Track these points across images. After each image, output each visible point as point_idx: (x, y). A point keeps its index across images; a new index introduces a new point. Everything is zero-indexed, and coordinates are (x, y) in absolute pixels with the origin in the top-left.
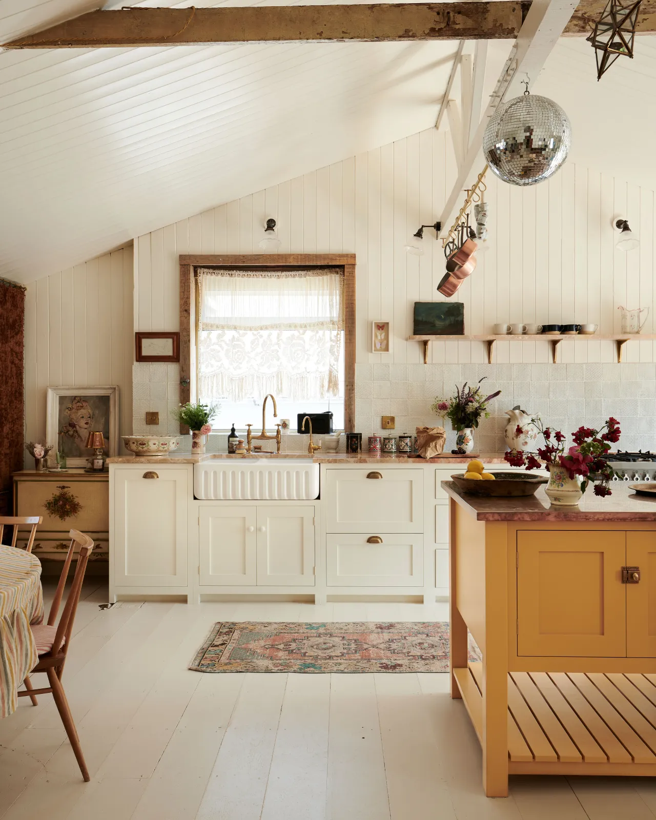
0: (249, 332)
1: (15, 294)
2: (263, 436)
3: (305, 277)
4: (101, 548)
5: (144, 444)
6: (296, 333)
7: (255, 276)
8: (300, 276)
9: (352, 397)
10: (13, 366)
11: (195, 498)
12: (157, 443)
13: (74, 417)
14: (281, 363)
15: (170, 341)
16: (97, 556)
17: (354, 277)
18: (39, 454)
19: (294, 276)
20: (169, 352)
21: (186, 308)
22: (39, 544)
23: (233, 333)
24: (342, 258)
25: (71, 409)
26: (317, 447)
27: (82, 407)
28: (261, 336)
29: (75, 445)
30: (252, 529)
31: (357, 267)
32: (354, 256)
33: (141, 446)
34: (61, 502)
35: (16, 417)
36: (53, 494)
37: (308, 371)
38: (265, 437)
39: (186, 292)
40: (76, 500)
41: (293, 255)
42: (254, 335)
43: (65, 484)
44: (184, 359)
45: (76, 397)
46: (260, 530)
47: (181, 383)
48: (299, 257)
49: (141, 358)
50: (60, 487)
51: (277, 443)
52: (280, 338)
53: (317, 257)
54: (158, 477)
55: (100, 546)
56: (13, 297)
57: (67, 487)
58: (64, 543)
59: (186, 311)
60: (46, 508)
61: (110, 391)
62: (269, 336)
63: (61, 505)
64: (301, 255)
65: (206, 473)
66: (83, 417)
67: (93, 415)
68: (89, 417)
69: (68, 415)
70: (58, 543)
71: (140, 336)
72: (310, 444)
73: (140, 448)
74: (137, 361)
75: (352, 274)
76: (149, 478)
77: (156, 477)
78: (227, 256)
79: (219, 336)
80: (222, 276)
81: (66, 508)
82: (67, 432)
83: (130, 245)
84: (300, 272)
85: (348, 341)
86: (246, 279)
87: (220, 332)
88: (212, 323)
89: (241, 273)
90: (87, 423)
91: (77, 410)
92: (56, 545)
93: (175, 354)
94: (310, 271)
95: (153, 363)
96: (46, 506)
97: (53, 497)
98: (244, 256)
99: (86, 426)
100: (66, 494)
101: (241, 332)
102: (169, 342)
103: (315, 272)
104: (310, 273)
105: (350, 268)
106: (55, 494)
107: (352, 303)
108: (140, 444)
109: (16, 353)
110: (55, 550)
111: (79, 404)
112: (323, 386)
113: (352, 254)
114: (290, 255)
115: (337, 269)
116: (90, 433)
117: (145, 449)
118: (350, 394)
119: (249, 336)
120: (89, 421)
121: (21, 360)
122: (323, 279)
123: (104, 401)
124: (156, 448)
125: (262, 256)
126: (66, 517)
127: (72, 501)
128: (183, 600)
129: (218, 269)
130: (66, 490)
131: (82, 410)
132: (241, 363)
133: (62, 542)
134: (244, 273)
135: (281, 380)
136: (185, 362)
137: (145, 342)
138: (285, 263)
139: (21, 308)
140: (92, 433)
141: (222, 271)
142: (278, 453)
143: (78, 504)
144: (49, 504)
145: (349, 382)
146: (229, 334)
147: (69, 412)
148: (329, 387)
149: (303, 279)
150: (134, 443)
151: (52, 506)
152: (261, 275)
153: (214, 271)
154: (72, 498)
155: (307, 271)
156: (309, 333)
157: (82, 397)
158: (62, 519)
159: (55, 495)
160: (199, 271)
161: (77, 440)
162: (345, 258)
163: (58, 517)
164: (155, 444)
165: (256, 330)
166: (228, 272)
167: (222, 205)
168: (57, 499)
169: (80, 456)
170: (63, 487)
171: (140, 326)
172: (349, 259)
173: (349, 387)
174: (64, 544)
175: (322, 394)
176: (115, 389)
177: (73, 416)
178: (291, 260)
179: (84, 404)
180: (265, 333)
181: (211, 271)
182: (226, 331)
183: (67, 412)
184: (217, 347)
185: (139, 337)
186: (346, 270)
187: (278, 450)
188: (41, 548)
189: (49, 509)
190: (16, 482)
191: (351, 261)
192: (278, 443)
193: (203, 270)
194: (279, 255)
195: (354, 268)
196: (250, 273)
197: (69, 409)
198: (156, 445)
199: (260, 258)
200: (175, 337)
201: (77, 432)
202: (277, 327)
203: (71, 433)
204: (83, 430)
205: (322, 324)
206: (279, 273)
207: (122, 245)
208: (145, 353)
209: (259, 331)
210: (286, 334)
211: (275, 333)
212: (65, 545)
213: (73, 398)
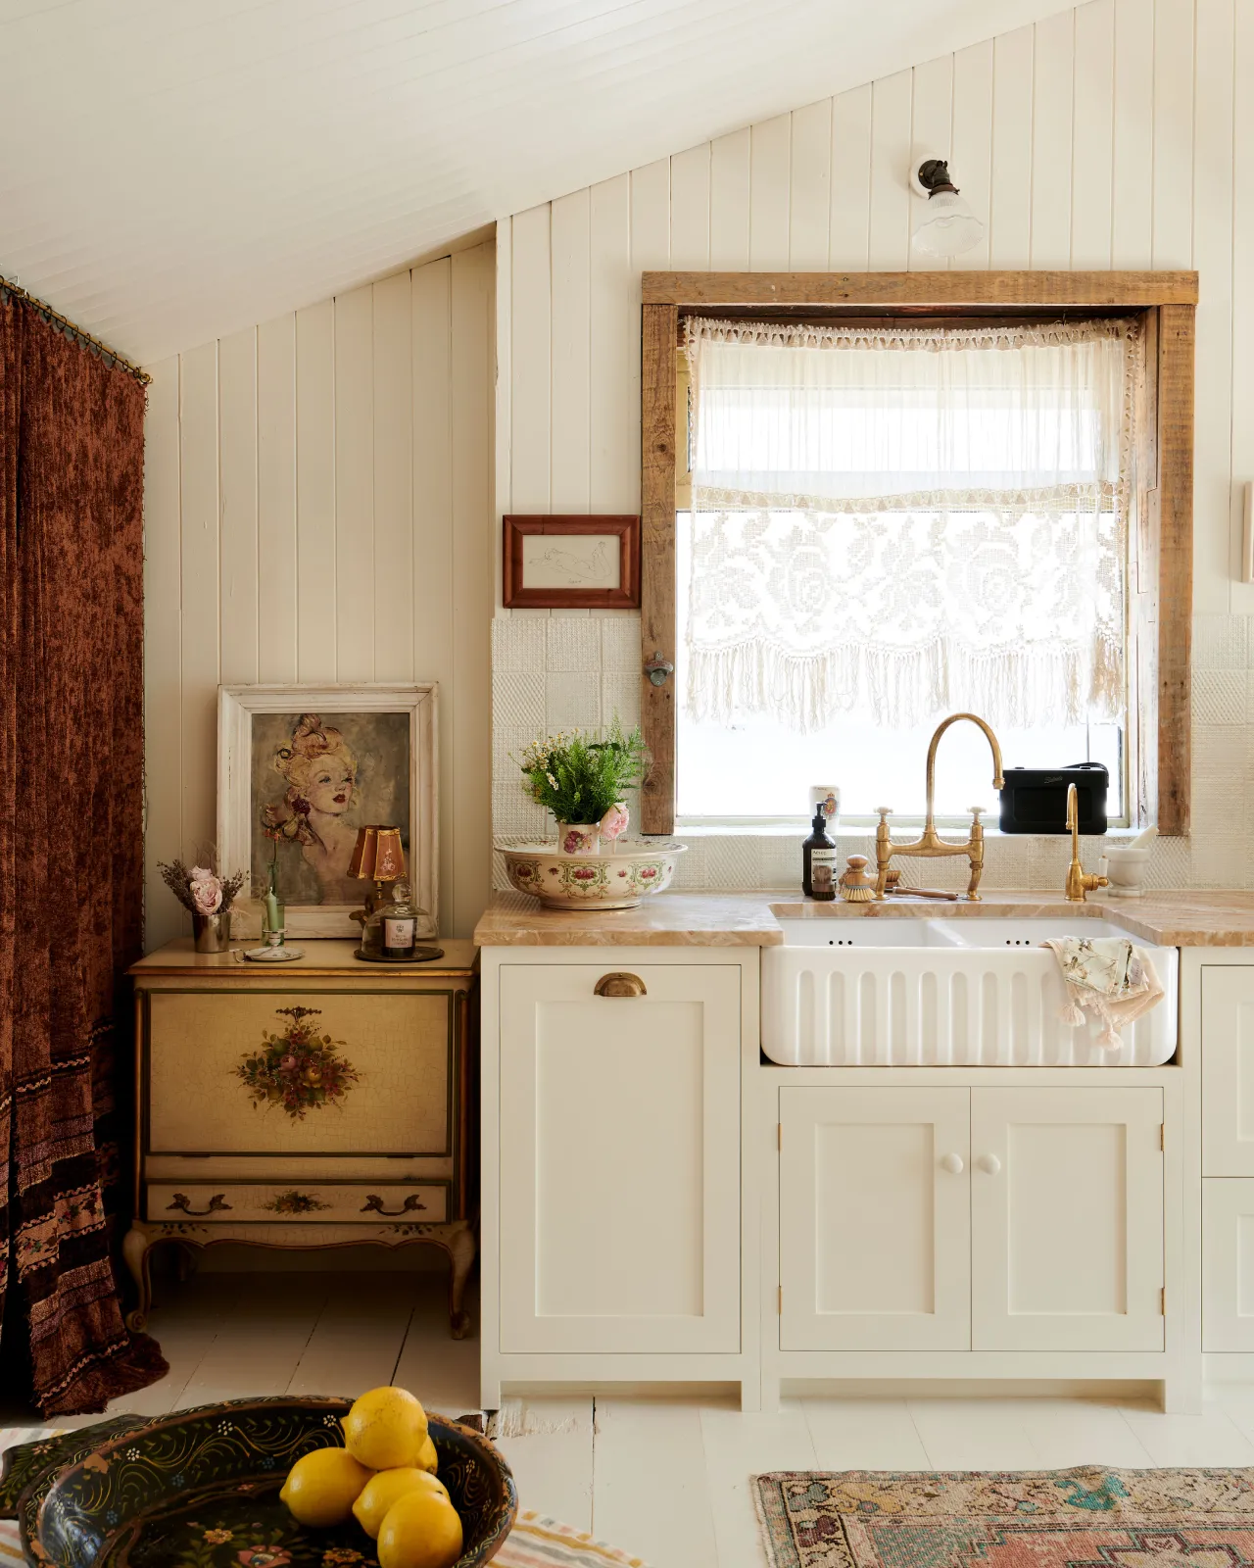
0: (841, 516)
1: (125, 392)
2: (927, 846)
3: (1019, 347)
4: (420, 1207)
5: (592, 875)
6: (988, 518)
7: (862, 342)
8: (1003, 344)
9: (1180, 720)
10: (122, 620)
11: (765, 1060)
12: (629, 872)
13: (300, 779)
14: (944, 613)
15: (611, 542)
16: (406, 1233)
17: (1190, 344)
18: (208, 900)
19: (985, 344)
20: (606, 576)
21: (665, 440)
22: (221, 1197)
23: (797, 518)
24: (1155, 285)
25: (288, 755)
26: (1096, 880)
27: (324, 747)
28: (881, 530)
29: (304, 867)
30: (960, 1164)
31: (1198, 311)
32: (1192, 280)
33: (579, 881)
34: (291, 1060)
35: (129, 781)
36: (265, 1034)
37: (1027, 637)
38: (934, 849)
39: (663, 393)
40: (340, 1054)
41: (1001, 273)
42: (860, 525)
43: (305, 1001)
44: (657, 602)
45: (303, 716)
46: (986, 1167)
47: (647, 673)
48: (1021, 281)
49: (518, 597)
50: (287, 1012)
51: (971, 866)
52: (940, 536)
53: (1077, 279)
54: (644, 992)
55: (418, 1202)
56: (120, 402)
57: (310, 1012)
58: (303, 1191)
59: (662, 448)
60: (243, 1080)
61: (413, 699)
62: (908, 525)
63: (290, 1071)
64: (1026, 274)
65: (807, 977)
66: (327, 779)
67: (360, 772)
68: (348, 780)
69: (279, 772)
70: (283, 1191)
71: (517, 528)
72: (1073, 871)
73: (576, 889)
74: (506, 605)
75: (1185, 337)
76: (617, 995)
77: (638, 992)
78: (793, 275)
79: (753, 530)
80: (763, 343)
81: (306, 1079)
82: (279, 825)
83: (485, 241)
84: (1003, 332)
85: (1171, 544)
86: (834, 351)
87: (754, 515)
88: (729, 488)
89: (821, 332)
90: (339, 799)
91: (310, 757)
92: (275, 1200)
93: (628, 584)
94: (1033, 326)
95: (555, 611)
96: (243, 1074)
97: (264, 1044)
98: (846, 277)
99: (337, 807)
100: (308, 1033)
101: (821, 516)
102: (607, 547)
103: (1051, 329)
104: (1034, 333)
105: (1178, 316)
106: (269, 1034)
107: (1183, 427)
108: (578, 875)
109: (129, 580)
110: (273, 1215)
111: (318, 740)
112: (1073, 684)
113: (1188, 273)
114: (991, 275)
115: (1120, 323)
116: (362, 832)
117: (593, 889)
118: (1174, 710)
119: (844, 529)
120: (347, 794)
121: (138, 601)
122: (1074, 354)
123: (394, 727)
124: (626, 887)
125: (901, 278)
126: (306, 1109)
127: (326, 1057)
128: (728, 1396)
129: (746, 321)
130: (306, 1019)
131: (322, 757)
132: (818, 613)
133: (295, 1188)
134: (831, 333)
135: (946, 667)
136: (658, 611)
137: (533, 546)
138: (976, 299)
139: (137, 438)
140: (369, 832)
141: (761, 328)
142: (972, 898)
143: (345, 1067)
144: (252, 1064)
145: (1173, 673)
146: (782, 524)
147: (283, 763)
148: (1095, 689)
149: (1013, 353)
150: (554, 871)
151: (263, 1074)
152: (883, 340)
153: (737, 328)
154: (325, 1045)
155: (1026, 328)
156: (1029, 523)
157: (323, 719)
158: (293, 1115)
159: (272, 1037)
160: (687, 327)
161: (310, 851)
162: (1165, 285)
163: (280, 1107)
164: (622, 875)
165: (865, 509)
166: (777, 330)
167: (776, 117)
168: (279, 1048)
169: (320, 900)
170: (300, 1012)
171: (516, 496)
172: (1178, 286)
173: (1171, 690)
174: (301, 1195)
175: (1072, 709)
176: (428, 691)
177: (297, 776)
178: (995, 290)
179: (331, 739)
180: (892, 520)
181: (727, 325)
182: (771, 515)
183: (278, 765)
184: (739, 562)
185: (514, 529)
186: (1166, 322)
187: (972, 888)
188: (226, 1207)
189: (250, 1080)
190: (146, 997)
191: (1182, 295)
192: (975, 866)
193: (701, 323)
194: (956, 275)
195: (1191, 317)
196: (846, 333)
197: (286, 754)
198: (627, 878)
199: (895, 284)
200: (628, 531)
201: (308, 825)
202: (930, 503)
203: (291, 828)
204: (328, 818)
205: (1073, 491)
206: (938, 335)
207: (446, 247)
208: (531, 580)
209: (873, 515)
210: (959, 523)
211: (923, 520)
212: (304, 1199)
213: (297, 718)
